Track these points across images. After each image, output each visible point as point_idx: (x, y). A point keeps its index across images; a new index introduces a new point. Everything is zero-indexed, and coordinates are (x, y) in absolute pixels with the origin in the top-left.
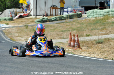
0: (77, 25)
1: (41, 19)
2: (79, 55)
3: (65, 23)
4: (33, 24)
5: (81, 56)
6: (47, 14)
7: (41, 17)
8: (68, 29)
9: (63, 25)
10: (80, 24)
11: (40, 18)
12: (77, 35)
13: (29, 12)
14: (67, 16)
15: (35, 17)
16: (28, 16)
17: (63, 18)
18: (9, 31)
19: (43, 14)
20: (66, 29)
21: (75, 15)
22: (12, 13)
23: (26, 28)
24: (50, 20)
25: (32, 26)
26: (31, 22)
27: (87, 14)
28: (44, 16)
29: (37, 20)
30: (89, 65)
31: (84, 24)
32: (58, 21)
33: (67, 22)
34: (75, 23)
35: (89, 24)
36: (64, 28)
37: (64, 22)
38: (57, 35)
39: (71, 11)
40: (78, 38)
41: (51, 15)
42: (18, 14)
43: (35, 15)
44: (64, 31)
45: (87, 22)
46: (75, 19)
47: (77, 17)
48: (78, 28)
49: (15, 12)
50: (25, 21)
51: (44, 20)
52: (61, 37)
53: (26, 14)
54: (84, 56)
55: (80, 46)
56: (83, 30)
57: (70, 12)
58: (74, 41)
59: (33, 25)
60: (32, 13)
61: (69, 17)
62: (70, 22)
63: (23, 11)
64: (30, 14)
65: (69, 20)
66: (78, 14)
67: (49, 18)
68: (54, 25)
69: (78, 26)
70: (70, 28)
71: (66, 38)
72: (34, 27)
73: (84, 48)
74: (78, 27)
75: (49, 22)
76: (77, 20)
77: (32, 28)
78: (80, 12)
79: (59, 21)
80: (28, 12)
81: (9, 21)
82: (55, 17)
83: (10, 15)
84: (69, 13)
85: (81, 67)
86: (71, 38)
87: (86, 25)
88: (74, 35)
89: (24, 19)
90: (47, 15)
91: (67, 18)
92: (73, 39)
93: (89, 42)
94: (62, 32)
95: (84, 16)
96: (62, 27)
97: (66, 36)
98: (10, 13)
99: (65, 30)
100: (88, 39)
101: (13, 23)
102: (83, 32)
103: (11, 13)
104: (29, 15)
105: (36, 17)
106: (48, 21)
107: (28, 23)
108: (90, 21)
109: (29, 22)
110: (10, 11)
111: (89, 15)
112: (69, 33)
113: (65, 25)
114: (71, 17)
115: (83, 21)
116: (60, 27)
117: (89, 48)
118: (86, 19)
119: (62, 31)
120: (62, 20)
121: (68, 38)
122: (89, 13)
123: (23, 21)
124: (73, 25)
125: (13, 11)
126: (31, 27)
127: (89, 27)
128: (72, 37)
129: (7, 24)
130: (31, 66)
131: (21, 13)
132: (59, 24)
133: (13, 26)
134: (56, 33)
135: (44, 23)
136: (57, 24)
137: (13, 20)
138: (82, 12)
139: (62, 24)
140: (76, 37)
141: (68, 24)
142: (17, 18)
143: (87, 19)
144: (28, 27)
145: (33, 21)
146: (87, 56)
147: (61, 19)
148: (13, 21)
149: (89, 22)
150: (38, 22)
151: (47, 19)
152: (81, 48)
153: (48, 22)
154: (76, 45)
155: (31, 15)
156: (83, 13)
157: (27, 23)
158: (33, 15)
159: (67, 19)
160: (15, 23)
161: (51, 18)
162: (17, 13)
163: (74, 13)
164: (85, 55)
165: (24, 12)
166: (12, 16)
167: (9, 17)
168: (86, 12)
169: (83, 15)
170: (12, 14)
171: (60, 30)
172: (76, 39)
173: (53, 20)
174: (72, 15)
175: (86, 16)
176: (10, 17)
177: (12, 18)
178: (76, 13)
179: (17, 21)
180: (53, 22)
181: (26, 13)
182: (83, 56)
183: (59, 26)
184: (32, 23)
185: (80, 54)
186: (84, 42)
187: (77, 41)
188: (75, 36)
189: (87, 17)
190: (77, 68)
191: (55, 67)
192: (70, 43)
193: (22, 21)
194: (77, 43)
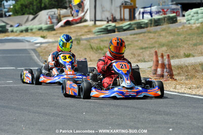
0: (168, 36)
1: (104, 27)
2: (171, 91)
3: (146, 34)
4: (89, 36)
5: (175, 92)
6: (115, 17)
7: (104, 24)
8: (152, 44)
9: (143, 38)
10: (174, 35)
11: (102, 25)
12: (168, 56)
13: (83, 14)
14: (151, 20)
15: (93, 23)
16: (81, 22)
17: (143, 25)
18: (47, 49)
19: (108, 18)
20: (149, 44)
21: (164, 20)
22: (52, 16)
23: (77, 43)
24: (121, 29)
25: (88, 40)
26: (86, 32)
27: (186, 17)
28: (110, 22)
29: (97, 28)
30: (189, 110)
31: (180, 35)
32: (134, 29)
33: (150, 32)
34: (165, 33)
35: (189, 35)
36: (145, 43)
37: (144, 33)
38: (132, 56)
39: (158, 13)
40: (169, 61)
41: (122, 20)
42: (62, 19)
43: (94, 19)
44: (145, 48)
45: (186, 31)
46: (165, 26)
47: (168, 23)
48: (171, 42)
49: (57, 15)
50: (75, 31)
51: (109, 28)
52: (139, 58)
53: (76, 18)
54: (181, 93)
55: (173, 76)
56: (180, 46)
57: (156, 14)
58: (163, 66)
59: (90, 38)
60: (87, 17)
61: (155, 23)
62: (155, 32)
63: (71, 13)
64: (83, 18)
65: (153, 27)
66: (169, 16)
67: (117, 26)
68: (127, 38)
69: (171, 38)
70: (155, 42)
71: (149, 61)
72: (92, 43)
73: (181, 77)
74: (171, 40)
75: (119, 31)
76: (169, 28)
77: (88, 43)
78: (174, 13)
79: (137, 31)
80: (81, 15)
81: (47, 31)
82: (129, 23)
83: (49, 20)
84: (153, 15)
85: (175, 113)
86: (157, 61)
87: (185, 37)
88: (162, 56)
89: (74, 28)
90: (114, 20)
91: (151, 24)
92: (160, 62)
93: (189, 67)
94: (141, 51)
95: (180, 20)
96: (142, 41)
97: (148, 57)
98: (49, 17)
99: (146, 45)
100: (188, 62)
101: (54, 35)
102: (179, 49)
103: (51, 18)
104: (83, 20)
105: (95, 23)
106: (116, 30)
107: (81, 35)
108: (191, 29)
109: (83, 33)
110: (49, 13)
111: (189, 19)
112: (153, 51)
113: (147, 37)
114: (157, 23)
115: (178, 30)
116: (137, 41)
117: (190, 79)
118: (184, 26)
119: (142, 48)
120: (141, 28)
121: (152, 60)
122: (190, 15)
123: (72, 31)
124: (162, 37)
125: (55, 14)
126: (85, 42)
127: (189, 40)
128: (160, 58)
129: (43, 37)
130: (86, 112)
131: (69, 16)
132: (135, 36)
133: (54, 40)
134: (131, 52)
135: (109, 34)
136: (132, 36)
137: (54, 30)
138: (176, 13)
139: (141, 35)
140: (167, 59)
141: (152, 35)
142: (62, 26)
143: (186, 25)
144: (81, 42)
145: (90, 32)
146: (185, 93)
147: (140, 26)
148: (54, 32)
149: (190, 31)
150: (98, 32)
151: (115, 26)
152: (175, 78)
153: (116, 33)
154: (166, 74)
155: (86, 21)
156: (179, 15)
157: (79, 34)
158: (90, 21)
159: (151, 27)
160: (58, 35)
161: (121, 25)
162: (61, 16)
163: (163, 16)
164: (182, 90)
165: (74, 15)
166: (52, 23)
167: (47, 24)
168: (184, 13)
169: (179, 18)
170: (53, 19)
171: (137, 46)
172: (166, 62)
173: (124, 28)
174: (159, 19)
175: (185, 21)
176: (49, 25)
177: (53, 26)
178: (166, 16)
179: (61, 31)
180: (125, 32)
181: (77, 16)
182: (179, 93)
183: (136, 39)
184: (88, 34)
185: (174, 90)
186: (180, 67)
187: (167, 67)
188: (165, 57)
189: (185, 23)
190: (167, 115)
191: (129, 113)
192: (156, 70)
193: (70, 31)
194: (168, 70)
